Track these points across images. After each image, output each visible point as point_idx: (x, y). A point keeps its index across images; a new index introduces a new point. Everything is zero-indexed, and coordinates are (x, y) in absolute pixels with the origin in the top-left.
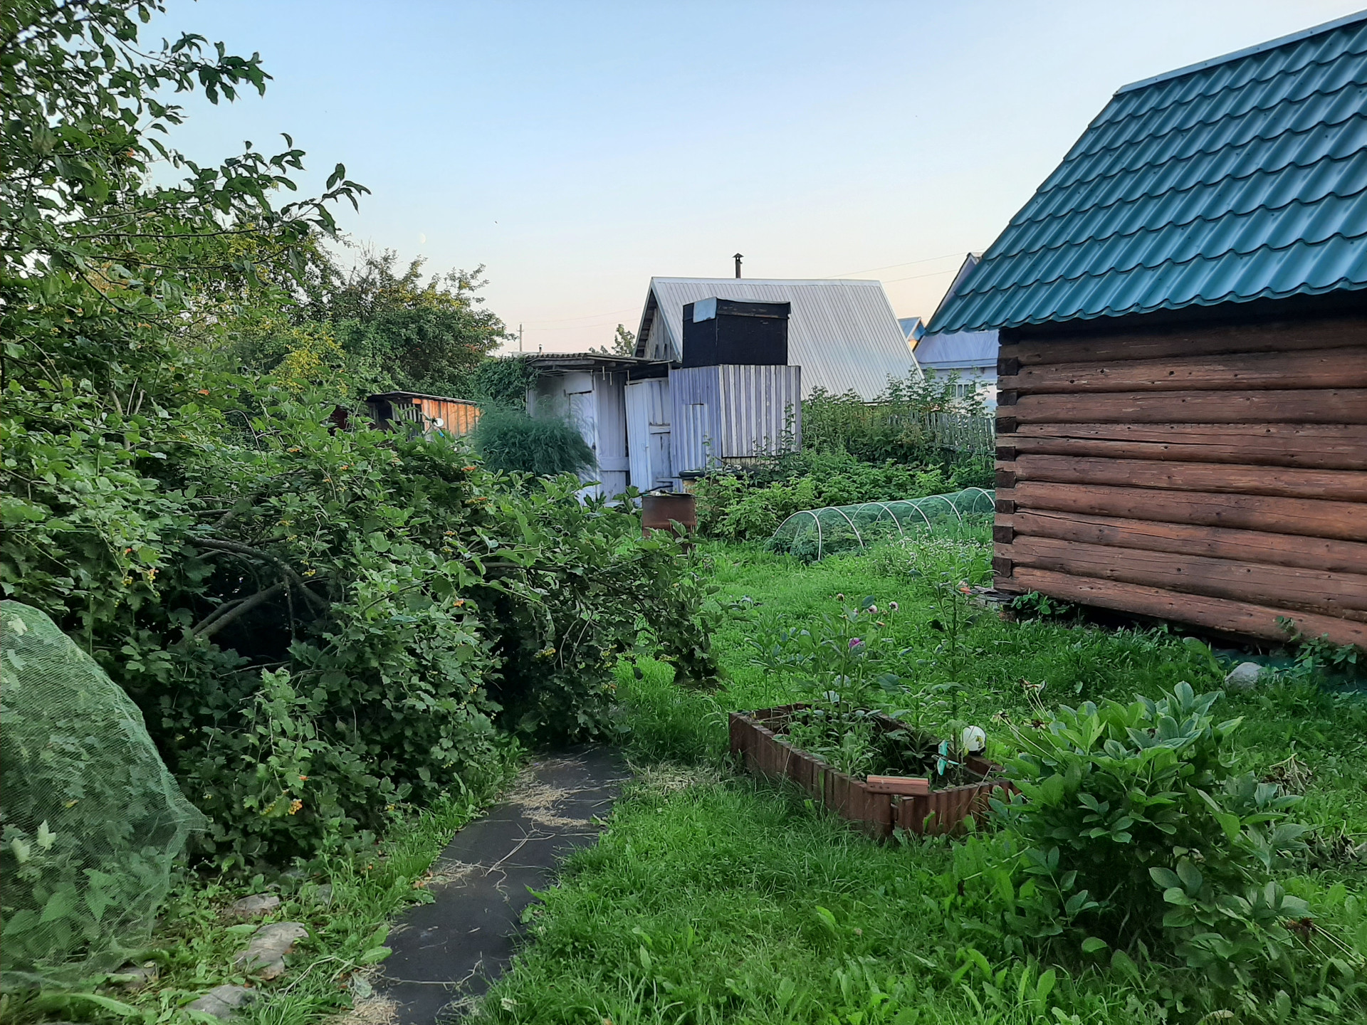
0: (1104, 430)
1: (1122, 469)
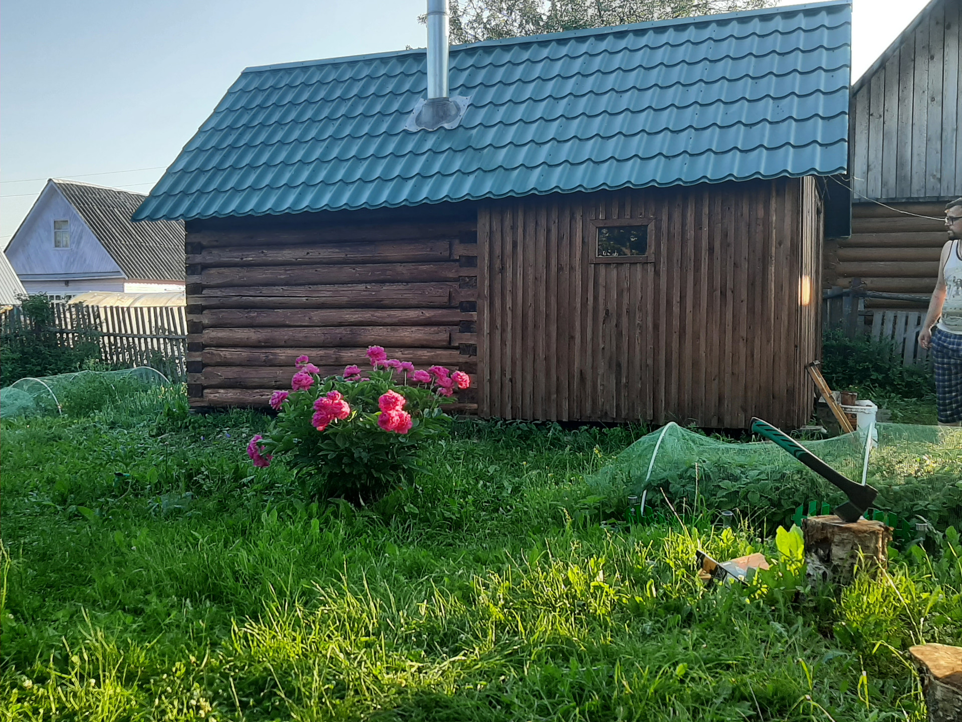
0: (265, 291)
1: (279, 315)
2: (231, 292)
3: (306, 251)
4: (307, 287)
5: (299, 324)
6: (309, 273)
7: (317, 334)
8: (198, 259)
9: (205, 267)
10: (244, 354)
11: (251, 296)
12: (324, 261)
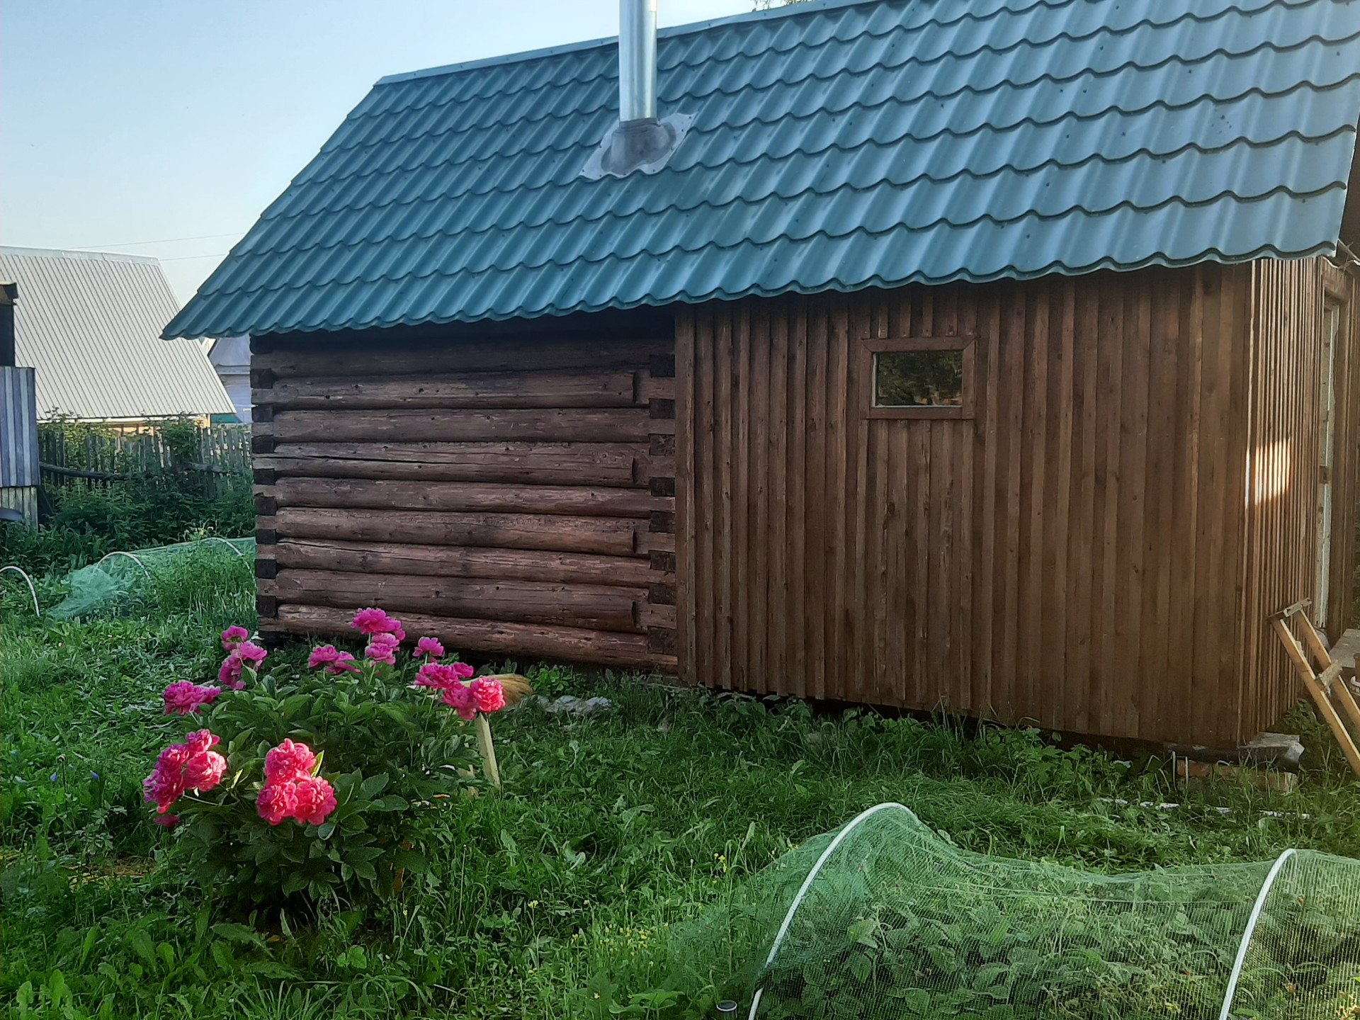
0: (362, 450)
1: (380, 491)
2: (312, 450)
3: (419, 386)
4: (420, 445)
5: (409, 505)
6: (422, 422)
7: (435, 524)
8: (269, 396)
9: (279, 409)
10: (331, 551)
11: (342, 458)
12: (446, 403)
